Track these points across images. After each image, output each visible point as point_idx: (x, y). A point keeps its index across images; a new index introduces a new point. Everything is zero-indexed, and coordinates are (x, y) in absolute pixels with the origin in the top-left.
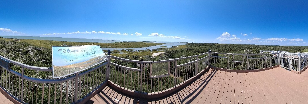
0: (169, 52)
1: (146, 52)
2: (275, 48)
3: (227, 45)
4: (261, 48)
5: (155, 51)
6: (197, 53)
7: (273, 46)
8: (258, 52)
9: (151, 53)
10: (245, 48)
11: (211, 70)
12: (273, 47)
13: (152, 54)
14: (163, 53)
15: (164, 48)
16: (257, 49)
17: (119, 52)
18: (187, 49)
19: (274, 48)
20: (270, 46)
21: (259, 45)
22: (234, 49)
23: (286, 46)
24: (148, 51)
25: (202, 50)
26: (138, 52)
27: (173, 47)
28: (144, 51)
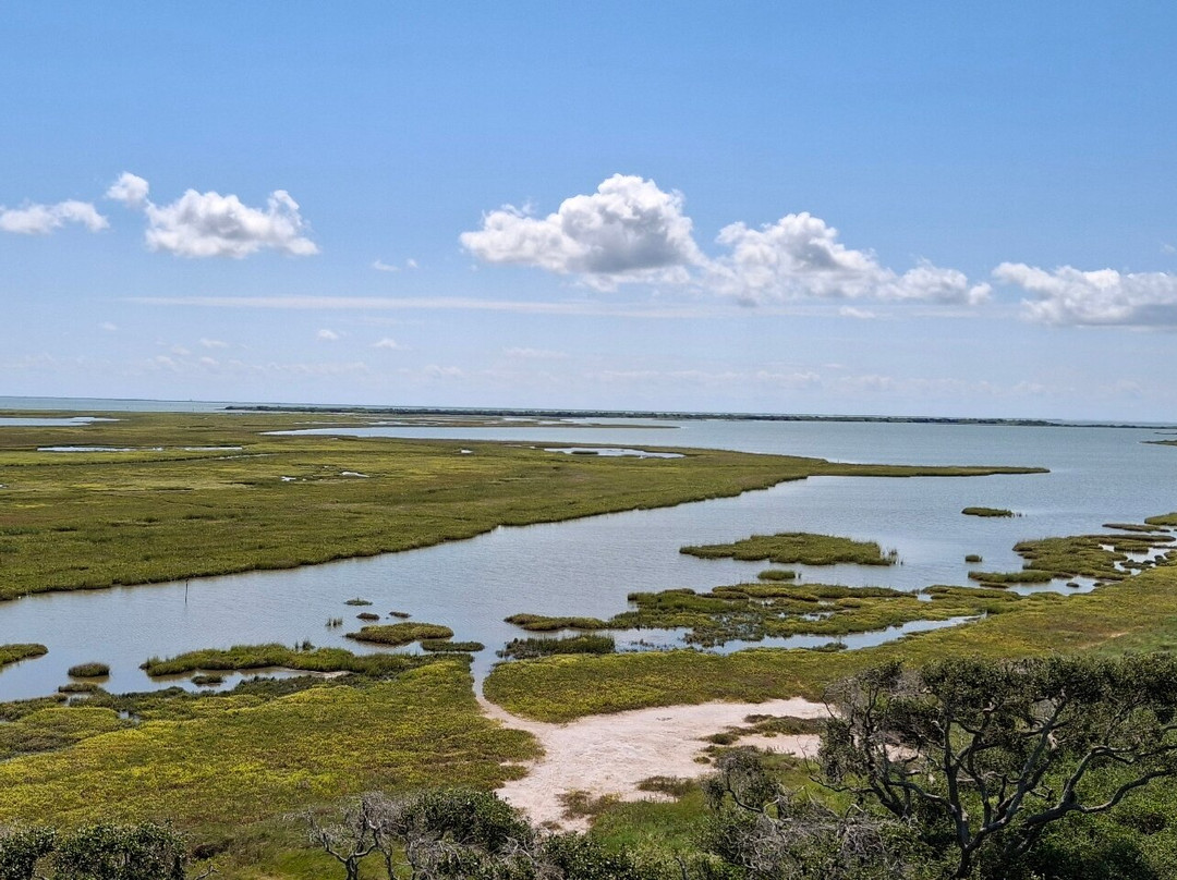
5: (573, 666)
9: (492, 712)
13: (509, 752)
14: (801, 708)
15: (790, 586)
24: (396, 659)
26: (131, 703)
27: (1044, 560)
28: (312, 665)
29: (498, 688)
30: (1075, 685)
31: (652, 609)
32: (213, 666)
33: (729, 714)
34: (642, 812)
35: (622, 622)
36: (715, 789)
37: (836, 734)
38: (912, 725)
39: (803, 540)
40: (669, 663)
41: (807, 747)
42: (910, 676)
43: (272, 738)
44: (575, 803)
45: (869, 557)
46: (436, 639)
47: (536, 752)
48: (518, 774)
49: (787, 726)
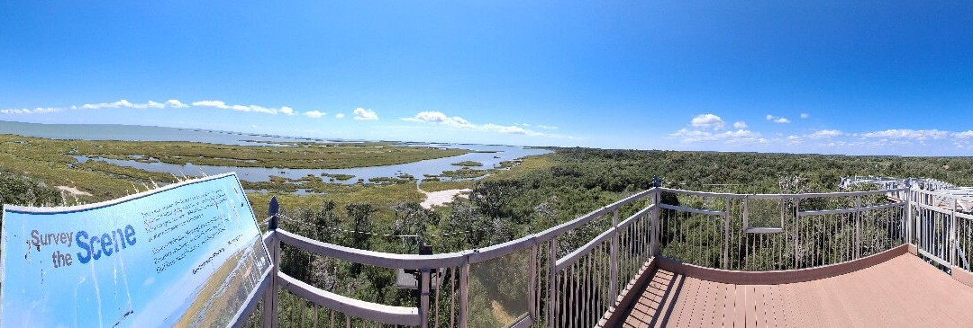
0: (489, 187)
1: (398, 187)
2: (899, 168)
3: (709, 157)
4: (840, 167)
5: (433, 183)
6: (598, 188)
7: (888, 158)
8: (830, 182)
9: (420, 190)
10: (780, 168)
11: (663, 277)
12: (888, 164)
13: (422, 197)
14: (467, 190)
15: (467, 170)
16: (828, 173)
17: (295, 188)
18: (557, 172)
19: (891, 167)
20: (877, 159)
21: (832, 156)
22: (738, 172)
23: (937, 158)
24: (405, 181)
25: (615, 176)
26: (367, 186)
27: (503, 165)
28: (392, 181)
29: (421, 186)
30: (504, 184)
31: (447, 174)
32: (377, 180)
33: (457, 191)
34: (442, 208)
35: (441, 176)
36: (453, 203)
37: (472, 193)
38: (483, 192)
39: (469, 162)
40: (447, 183)
41: (467, 197)
42: (482, 183)
43: (386, 192)
44: (432, 206)
45: (480, 165)
46: (411, 178)
47: (426, 197)
48: (423, 201)
49: (466, 193)
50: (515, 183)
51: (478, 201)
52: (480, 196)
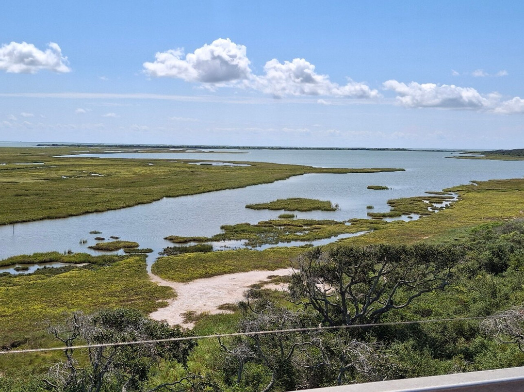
0: (349, 264)
1: (90, 276)
5: (193, 258)
9: (154, 279)
13: (160, 296)
14: (286, 272)
15: (292, 221)
24: (111, 257)
28: (71, 261)
29: (158, 269)
31: (230, 232)
33: (260, 276)
35: (217, 238)
36: (244, 305)
37: (297, 279)
39: (299, 201)
40: (236, 255)
43: (50, 294)
44: (189, 316)
45: (327, 207)
46: (131, 248)
47: (173, 295)
48: (164, 305)
49: (285, 279)
50: (426, 255)
51: (316, 299)
52: (322, 287)
